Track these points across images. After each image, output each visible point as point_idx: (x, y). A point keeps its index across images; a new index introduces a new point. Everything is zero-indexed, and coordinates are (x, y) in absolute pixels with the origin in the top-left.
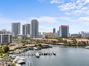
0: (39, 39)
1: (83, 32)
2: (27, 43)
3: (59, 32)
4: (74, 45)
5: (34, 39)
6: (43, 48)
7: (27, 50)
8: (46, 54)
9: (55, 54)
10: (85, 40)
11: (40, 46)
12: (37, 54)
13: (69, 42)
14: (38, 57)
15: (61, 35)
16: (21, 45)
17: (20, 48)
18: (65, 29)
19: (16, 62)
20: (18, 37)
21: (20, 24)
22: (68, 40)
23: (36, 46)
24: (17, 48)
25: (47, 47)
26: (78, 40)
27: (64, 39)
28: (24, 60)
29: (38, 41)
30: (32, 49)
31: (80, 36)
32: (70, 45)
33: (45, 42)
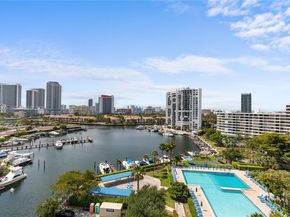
0: (62, 116)
1: (133, 106)
2: (37, 125)
3: (98, 105)
4: (121, 125)
5: (52, 116)
6: (70, 132)
7: (36, 138)
8: (76, 142)
9: (90, 141)
10: (136, 118)
11: (65, 128)
12: (58, 144)
13: (114, 121)
14: (60, 148)
15: (101, 111)
16: (23, 128)
17: (19, 135)
18: (107, 101)
19: (8, 163)
20: (16, 113)
21: (20, 87)
22: (112, 118)
23: (55, 129)
24: (13, 135)
25: (77, 130)
26: (127, 118)
27: (106, 116)
28: (29, 157)
29: (60, 121)
30: (49, 136)
31: (128, 112)
32: (115, 125)
33: (73, 121)
